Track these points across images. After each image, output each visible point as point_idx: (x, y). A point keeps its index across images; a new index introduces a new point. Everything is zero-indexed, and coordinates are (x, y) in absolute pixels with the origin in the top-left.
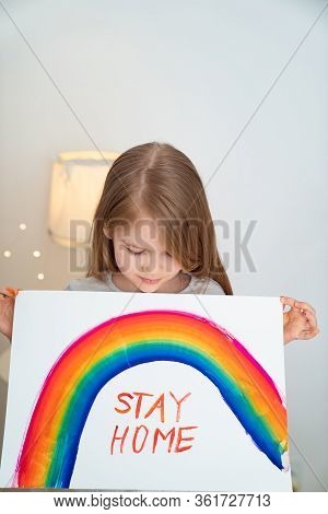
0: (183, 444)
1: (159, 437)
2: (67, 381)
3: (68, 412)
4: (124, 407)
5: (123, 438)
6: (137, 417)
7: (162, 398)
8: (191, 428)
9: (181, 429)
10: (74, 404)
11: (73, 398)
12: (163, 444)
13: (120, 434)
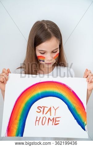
0: (57, 122)
1: (50, 120)
2: (22, 102)
3: (22, 112)
4: (40, 111)
5: (39, 121)
6: (43, 114)
7: (50, 108)
8: (59, 118)
9: (56, 118)
10: (24, 110)
12: (51, 122)
13: (38, 119)
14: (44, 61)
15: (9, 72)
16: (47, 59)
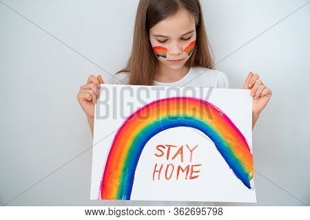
0: (194, 174)
1: (181, 171)
2: (127, 138)
3: (128, 156)
4: (160, 153)
5: (160, 171)
6: (167, 159)
7: (181, 149)
8: (198, 165)
9: (192, 166)
10: (131, 152)
11: (131, 147)
12: (182, 174)
13: (158, 169)
14: (165, 57)
15: (100, 81)
16: (171, 53)
